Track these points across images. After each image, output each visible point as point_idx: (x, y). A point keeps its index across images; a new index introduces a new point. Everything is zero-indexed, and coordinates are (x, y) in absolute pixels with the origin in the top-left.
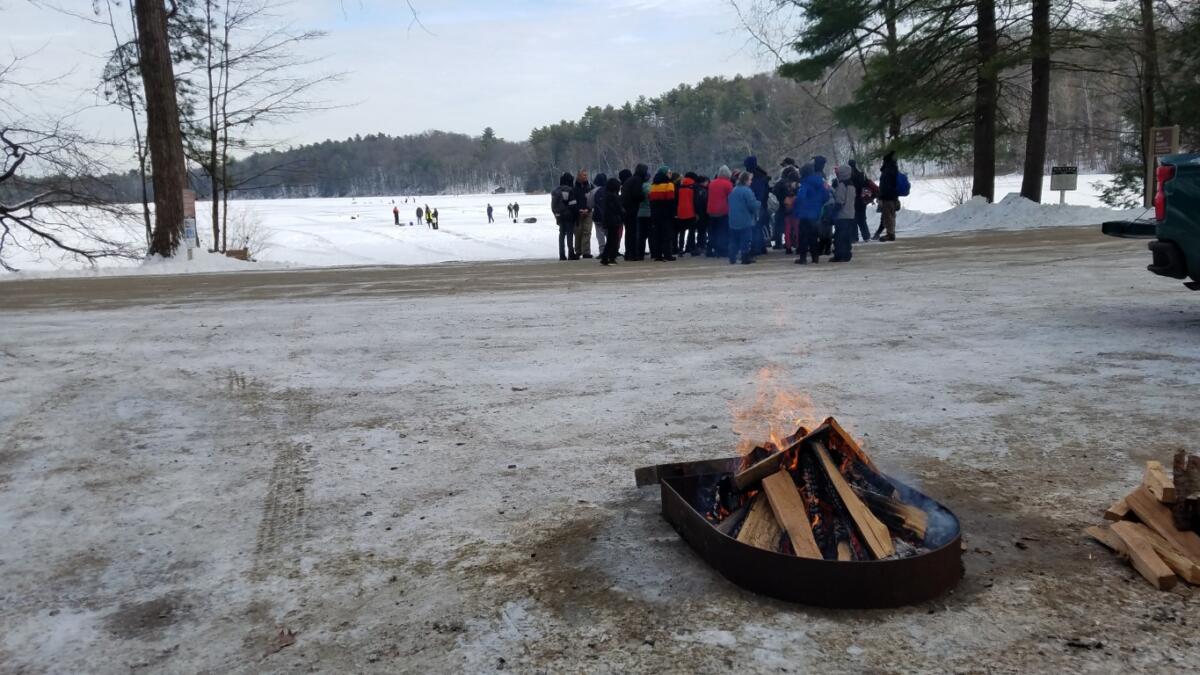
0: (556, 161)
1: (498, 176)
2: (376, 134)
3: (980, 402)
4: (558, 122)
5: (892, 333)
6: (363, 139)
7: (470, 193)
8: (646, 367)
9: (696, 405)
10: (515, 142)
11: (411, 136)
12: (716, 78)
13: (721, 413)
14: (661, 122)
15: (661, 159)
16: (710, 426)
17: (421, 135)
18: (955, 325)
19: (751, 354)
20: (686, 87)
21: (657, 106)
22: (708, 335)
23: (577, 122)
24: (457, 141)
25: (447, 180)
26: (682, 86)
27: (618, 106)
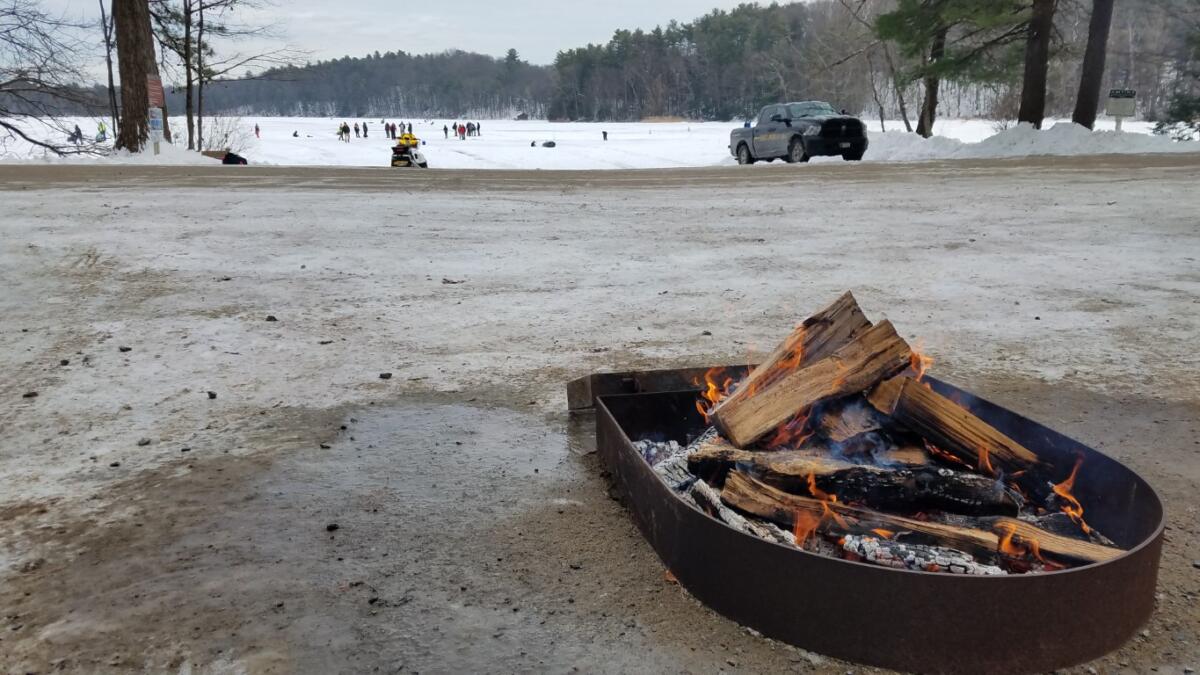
0: (582, 87)
1: (521, 101)
2: (396, 52)
3: (1086, 310)
4: (584, 46)
5: (949, 237)
6: (382, 56)
7: (492, 118)
8: (631, 264)
9: (685, 307)
10: (540, 65)
11: (432, 56)
12: (751, 5)
13: (719, 316)
14: (693, 51)
15: (690, 89)
16: (702, 332)
17: (442, 55)
18: (1024, 230)
19: (768, 254)
20: (720, 13)
21: (689, 32)
22: (716, 235)
23: (604, 46)
24: (479, 63)
25: (469, 103)
26: (715, 11)
27: (647, 31)
